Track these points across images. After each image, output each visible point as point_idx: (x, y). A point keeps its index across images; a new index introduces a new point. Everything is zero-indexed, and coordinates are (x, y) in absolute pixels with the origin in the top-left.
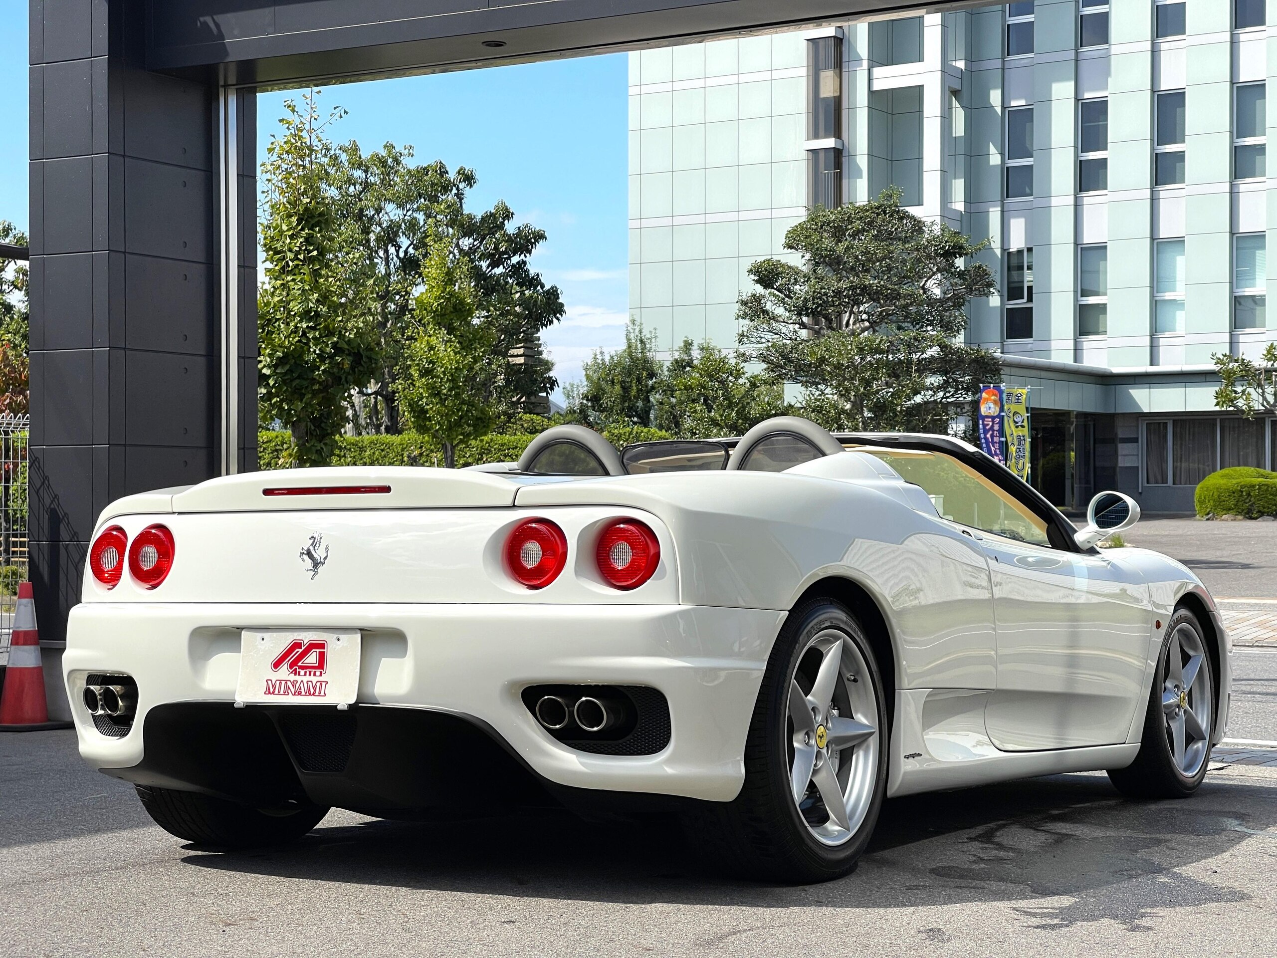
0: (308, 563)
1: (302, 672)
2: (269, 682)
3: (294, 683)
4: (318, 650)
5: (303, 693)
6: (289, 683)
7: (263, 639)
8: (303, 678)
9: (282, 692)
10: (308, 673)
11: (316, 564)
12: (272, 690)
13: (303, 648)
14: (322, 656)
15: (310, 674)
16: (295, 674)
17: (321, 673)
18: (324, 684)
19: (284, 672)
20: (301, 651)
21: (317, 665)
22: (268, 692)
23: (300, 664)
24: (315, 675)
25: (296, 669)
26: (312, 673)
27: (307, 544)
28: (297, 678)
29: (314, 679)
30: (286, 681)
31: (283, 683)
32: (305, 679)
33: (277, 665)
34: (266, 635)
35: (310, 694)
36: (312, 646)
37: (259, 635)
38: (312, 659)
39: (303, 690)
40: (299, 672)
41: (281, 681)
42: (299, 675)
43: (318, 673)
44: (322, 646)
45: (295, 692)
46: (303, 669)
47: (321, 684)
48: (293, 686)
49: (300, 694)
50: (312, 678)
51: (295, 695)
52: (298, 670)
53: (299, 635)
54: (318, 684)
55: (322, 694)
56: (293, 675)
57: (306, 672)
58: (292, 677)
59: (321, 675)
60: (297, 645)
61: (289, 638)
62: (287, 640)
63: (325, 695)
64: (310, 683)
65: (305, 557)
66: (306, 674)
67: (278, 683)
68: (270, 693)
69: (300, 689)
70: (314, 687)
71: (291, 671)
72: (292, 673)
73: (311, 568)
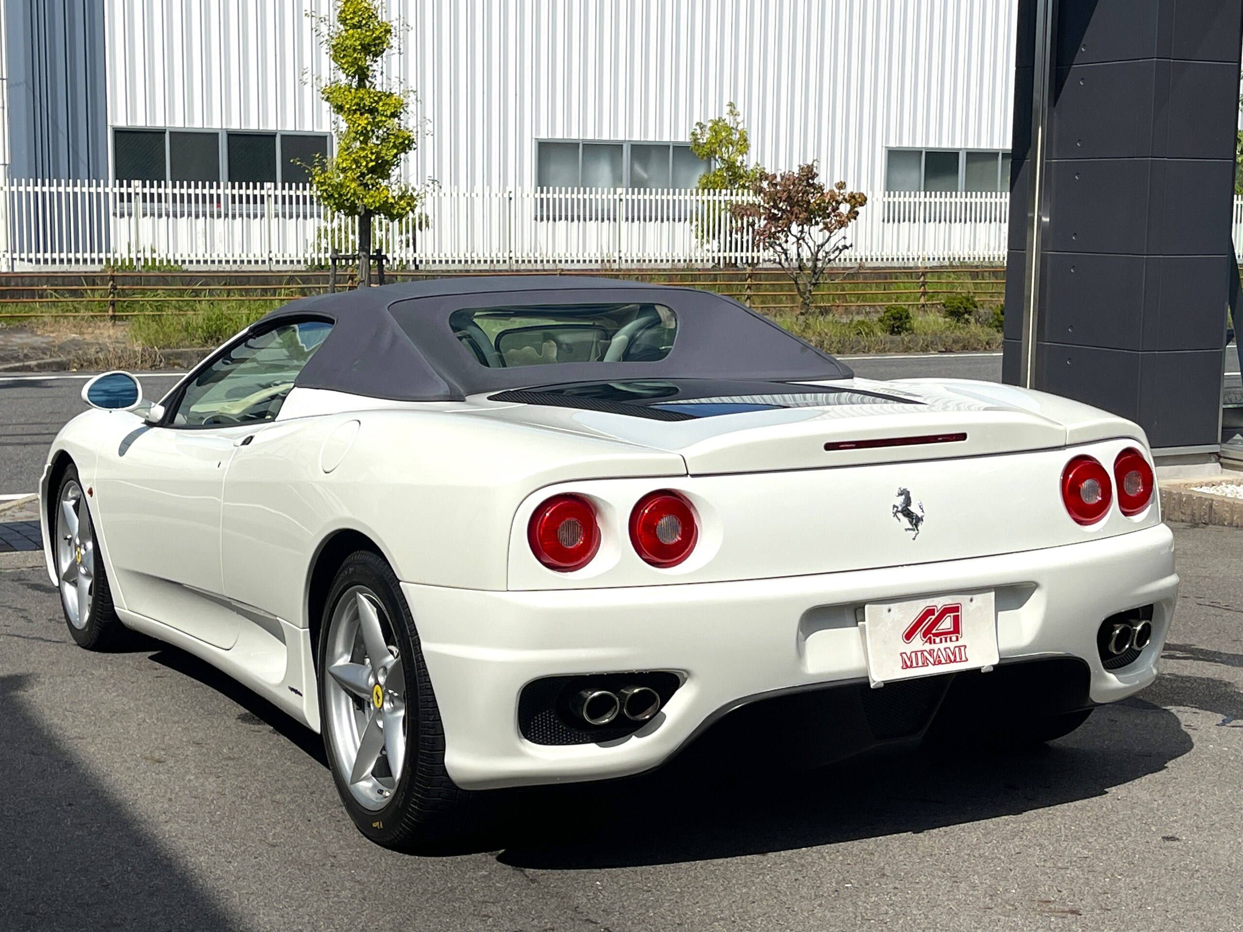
0: (905, 522)
1: (938, 640)
2: (904, 655)
3: (931, 652)
4: (952, 615)
5: (943, 661)
6: (926, 654)
7: (889, 610)
8: (940, 646)
9: (920, 664)
10: (943, 640)
11: (915, 521)
12: (909, 663)
13: (936, 614)
14: (956, 621)
15: (946, 641)
16: (931, 643)
17: (957, 637)
18: (962, 648)
19: (918, 643)
20: (933, 617)
21: (952, 629)
22: (906, 666)
23: (934, 631)
24: (951, 640)
25: (930, 638)
26: (948, 639)
27: (900, 501)
28: (933, 646)
29: (952, 645)
30: (922, 652)
31: (919, 654)
32: (942, 646)
33: (909, 636)
34: (894, 606)
35: (951, 661)
36: (946, 611)
37: (886, 607)
38: (947, 624)
39: (942, 658)
40: (934, 640)
41: (916, 652)
42: (935, 642)
43: (954, 638)
44: (955, 609)
45: (935, 662)
46: (938, 637)
47: (960, 649)
48: (931, 656)
49: (940, 663)
50: (949, 644)
51: (934, 664)
52: (933, 638)
53: (933, 601)
54: (957, 649)
55: (964, 659)
56: (928, 644)
57: (941, 640)
58: (928, 647)
59: (957, 640)
60: (930, 612)
61: (920, 606)
62: (918, 608)
63: (967, 660)
64: (948, 650)
65: (900, 515)
66: (941, 642)
67: (913, 655)
68: (907, 667)
69: (939, 657)
70: (954, 654)
71: (925, 640)
72: (926, 642)
73: (910, 527)
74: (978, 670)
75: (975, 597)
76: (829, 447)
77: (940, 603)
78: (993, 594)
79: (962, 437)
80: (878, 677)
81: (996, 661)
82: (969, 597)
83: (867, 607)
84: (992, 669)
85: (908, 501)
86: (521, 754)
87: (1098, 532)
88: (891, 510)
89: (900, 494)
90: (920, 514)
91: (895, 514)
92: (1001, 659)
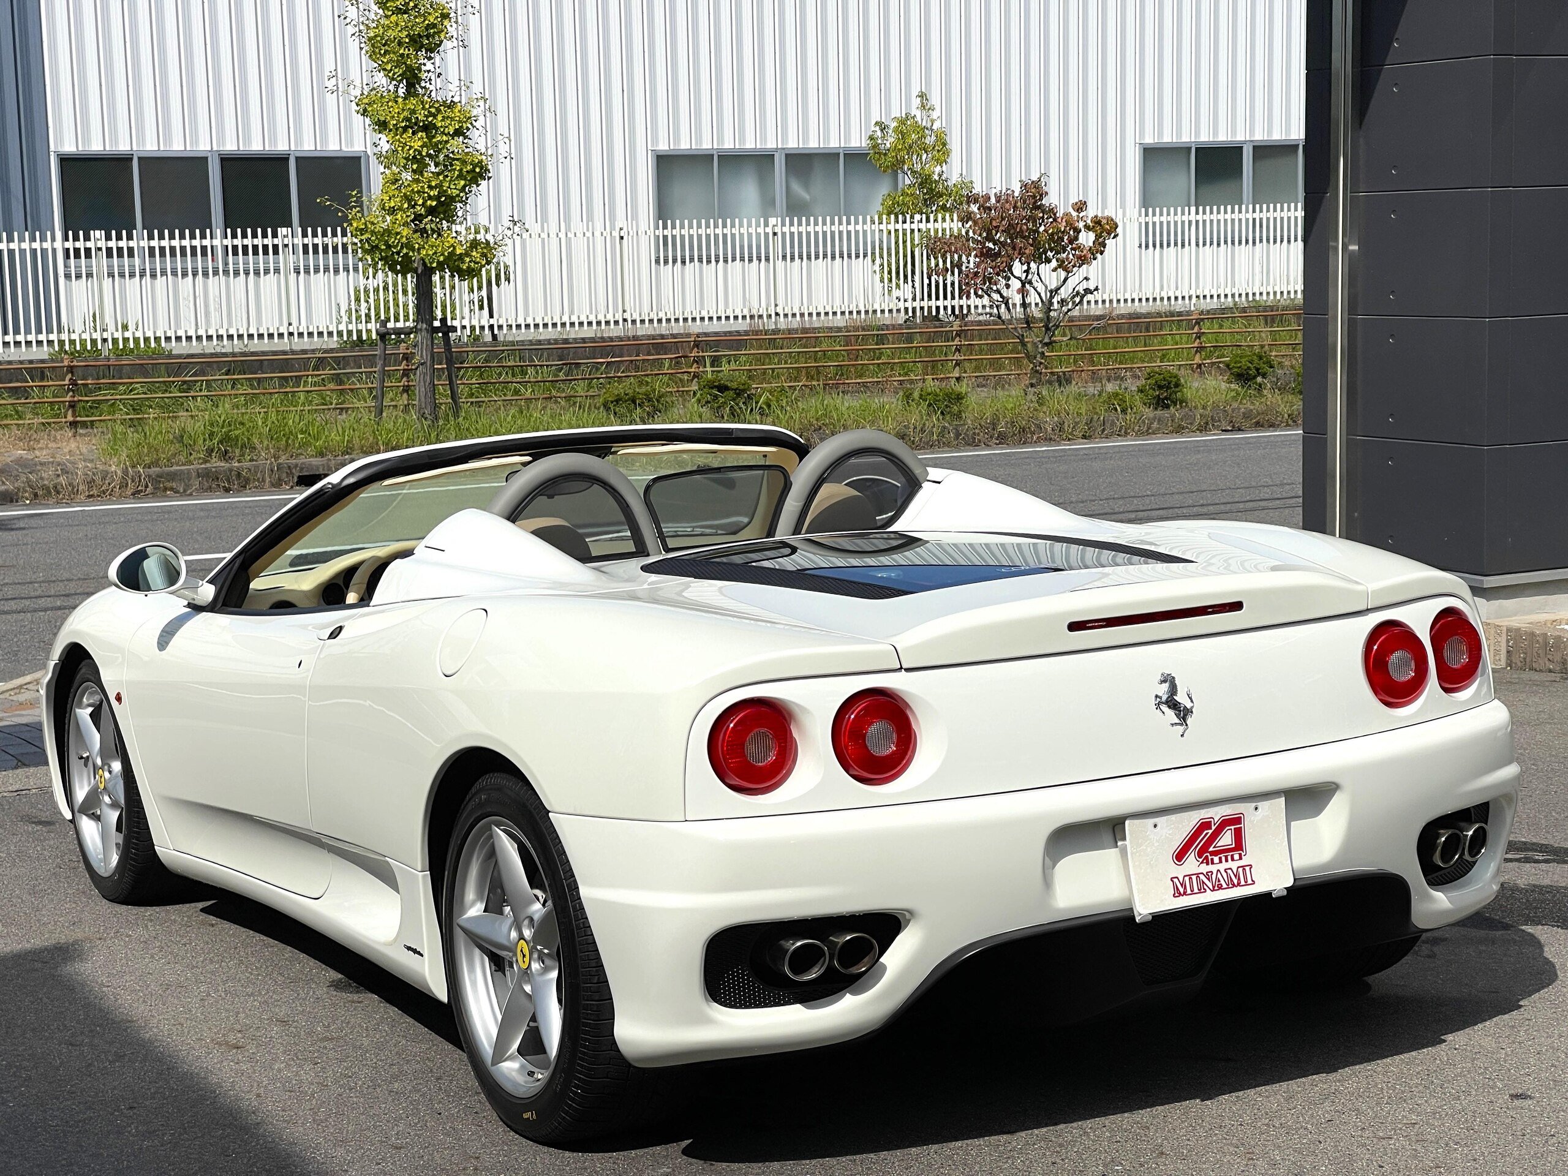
0: (1171, 715)
1: (1216, 859)
2: (1176, 880)
3: (1208, 875)
4: (1233, 827)
5: (1225, 886)
6: (1202, 876)
7: (1155, 826)
8: (1218, 867)
9: (1196, 890)
10: (1223, 859)
11: (1183, 714)
12: (1182, 890)
13: (1213, 828)
14: (1238, 835)
15: (1227, 861)
16: (1207, 864)
17: (1240, 855)
18: (1247, 869)
19: (1192, 865)
20: (1210, 832)
21: (1233, 846)
22: (1178, 894)
23: (1211, 849)
24: (1233, 859)
25: (1207, 856)
26: (1229, 858)
27: (1163, 690)
28: (1211, 868)
29: (1234, 865)
30: (1197, 875)
31: (1194, 877)
32: (1222, 867)
33: (1180, 856)
34: (1161, 820)
35: (1234, 885)
36: (1225, 823)
37: (1151, 822)
38: (1226, 839)
39: (1222, 882)
40: (1212, 859)
41: (1190, 876)
42: (1213, 863)
43: (1236, 857)
44: (1235, 821)
45: (1214, 887)
46: (1216, 856)
47: (1244, 870)
48: (1208, 879)
49: (1220, 887)
50: (1230, 864)
51: (1214, 890)
52: (1210, 857)
53: (1208, 812)
54: (1240, 870)
55: (1250, 881)
56: (1204, 865)
57: (1220, 859)
58: (1204, 868)
59: (1241, 858)
60: (1205, 825)
61: (1192, 819)
62: (1189, 821)
63: (1254, 882)
64: (1229, 871)
65: (1164, 708)
66: (1221, 861)
67: (1187, 879)
68: (1180, 894)
69: (1219, 881)
70: (1236, 875)
71: (1201, 860)
72: (1202, 862)
73: (1177, 721)
74: (1268, 895)
75: (1260, 805)
76: (1074, 627)
77: (1217, 814)
78: (1282, 801)
79: (1237, 606)
80: (1144, 909)
81: (1290, 883)
82: (1254, 805)
83: (1127, 822)
84: (1285, 893)
85: (1173, 690)
86: (708, 1021)
87: (1416, 714)
88: (1153, 702)
89: (1164, 681)
90: (1189, 705)
91: (1158, 705)
92: (1295, 880)
